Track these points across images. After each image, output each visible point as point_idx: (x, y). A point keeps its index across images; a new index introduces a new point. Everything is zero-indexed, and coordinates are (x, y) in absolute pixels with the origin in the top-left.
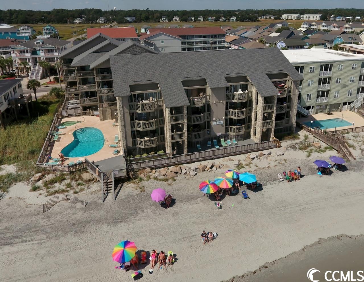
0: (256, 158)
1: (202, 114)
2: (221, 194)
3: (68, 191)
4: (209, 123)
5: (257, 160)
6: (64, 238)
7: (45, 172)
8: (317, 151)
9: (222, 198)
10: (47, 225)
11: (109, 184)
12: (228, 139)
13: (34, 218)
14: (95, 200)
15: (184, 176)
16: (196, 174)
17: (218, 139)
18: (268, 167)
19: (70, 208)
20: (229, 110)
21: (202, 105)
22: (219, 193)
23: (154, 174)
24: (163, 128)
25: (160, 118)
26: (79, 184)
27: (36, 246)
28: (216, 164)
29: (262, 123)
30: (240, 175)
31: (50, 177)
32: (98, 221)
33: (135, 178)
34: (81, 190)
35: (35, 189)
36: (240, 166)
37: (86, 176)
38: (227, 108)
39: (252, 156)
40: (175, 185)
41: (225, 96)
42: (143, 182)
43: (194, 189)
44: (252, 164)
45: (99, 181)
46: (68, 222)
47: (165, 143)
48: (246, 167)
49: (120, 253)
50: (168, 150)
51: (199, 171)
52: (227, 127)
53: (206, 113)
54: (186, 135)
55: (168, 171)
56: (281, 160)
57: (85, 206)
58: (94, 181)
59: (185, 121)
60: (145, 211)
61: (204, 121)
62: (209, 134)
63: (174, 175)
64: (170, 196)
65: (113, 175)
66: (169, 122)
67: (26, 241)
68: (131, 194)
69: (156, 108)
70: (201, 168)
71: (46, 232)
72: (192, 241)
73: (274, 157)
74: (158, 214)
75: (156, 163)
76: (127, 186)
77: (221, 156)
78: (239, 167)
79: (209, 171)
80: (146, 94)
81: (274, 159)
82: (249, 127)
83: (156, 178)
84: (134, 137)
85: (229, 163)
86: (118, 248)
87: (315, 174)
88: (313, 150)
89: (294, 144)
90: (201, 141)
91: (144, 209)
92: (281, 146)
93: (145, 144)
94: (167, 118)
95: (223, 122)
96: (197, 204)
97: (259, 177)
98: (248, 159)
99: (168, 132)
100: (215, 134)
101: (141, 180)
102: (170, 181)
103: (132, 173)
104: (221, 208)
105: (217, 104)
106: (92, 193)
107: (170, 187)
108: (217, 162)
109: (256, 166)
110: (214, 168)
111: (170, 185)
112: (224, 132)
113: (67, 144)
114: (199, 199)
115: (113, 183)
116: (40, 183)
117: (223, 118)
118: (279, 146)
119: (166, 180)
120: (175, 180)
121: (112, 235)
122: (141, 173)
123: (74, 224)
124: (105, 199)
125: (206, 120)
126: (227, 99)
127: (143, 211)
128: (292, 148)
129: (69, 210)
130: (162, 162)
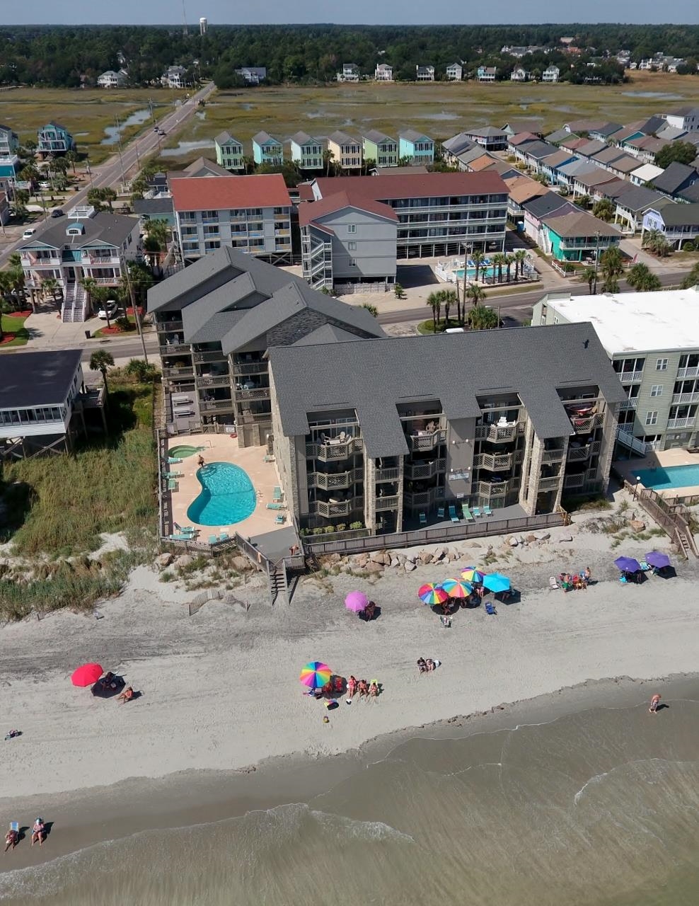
0: (520, 545)
1: (431, 463)
2: (452, 605)
3: (217, 584)
4: (442, 477)
5: (522, 547)
6: (227, 652)
7: (175, 551)
8: (633, 537)
9: (453, 611)
10: (201, 634)
11: (278, 577)
12: (476, 505)
13: (179, 622)
14: (260, 601)
15: (395, 570)
16: (415, 567)
17: (458, 504)
18: (538, 563)
19: (227, 611)
20: (480, 454)
21: (431, 448)
22: (449, 603)
23: (346, 563)
24: (362, 484)
25: (357, 469)
26: (231, 575)
27: (194, 660)
28: (450, 552)
29: (538, 482)
30: (484, 577)
31: (184, 560)
32: (270, 633)
33: (317, 570)
34: (237, 584)
35: (167, 578)
36: (490, 558)
37: (240, 561)
38: (476, 452)
39: (513, 542)
40: (381, 585)
41: (474, 430)
42: (329, 576)
43: (410, 594)
44: (512, 555)
45: (261, 571)
46: (228, 630)
47: (363, 509)
48: (500, 560)
49: (310, 676)
50: (370, 523)
51: (420, 563)
52: (475, 483)
53: (438, 460)
54: (400, 501)
55: (368, 560)
56: (564, 550)
57: (248, 608)
58: (252, 571)
59: (401, 478)
60: (336, 623)
61: (434, 474)
62: (442, 495)
63: (378, 567)
64: (372, 604)
65: (284, 564)
66: (372, 481)
67: (179, 653)
68: (312, 595)
69: (351, 451)
70: (423, 559)
71: (202, 644)
72: (404, 669)
73: (553, 543)
74: (355, 628)
75: (349, 545)
76: (305, 582)
77: (459, 537)
78: (488, 560)
79: (436, 563)
80: (334, 429)
81: (551, 548)
82: (518, 484)
83: (349, 572)
84: (311, 498)
85: (471, 551)
86: (308, 671)
87: (617, 579)
88: (628, 534)
89: (596, 521)
90: (426, 508)
91: (334, 620)
92: (572, 523)
93: (330, 511)
94: (370, 473)
95: (468, 475)
96: (414, 618)
97: (518, 579)
98: (507, 546)
99: (370, 494)
100: (453, 495)
101: (327, 573)
102: (372, 578)
103: (311, 561)
104: (449, 626)
105: (458, 445)
106: (253, 589)
107: (373, 588)
108: (452, 547)
109: (518, 560)
110: (446, 560)
111: (372, 584)
112: (469, 492)
113: (195, 499)
114: (416, 611)
115: (285, 576)
116: (171, 569)
117: (469, 468)
118: (568, 523)
119: (366, 576)
120: (380, 577)
121: (293, 654)
122: (325, 561)
123: (237, 635)
124: (274, 601)
125: (438, 472)
126: (477, 435)
127: (333, 623)
128: (591, 529)
129: (225, 615)
130: (360, 544)
